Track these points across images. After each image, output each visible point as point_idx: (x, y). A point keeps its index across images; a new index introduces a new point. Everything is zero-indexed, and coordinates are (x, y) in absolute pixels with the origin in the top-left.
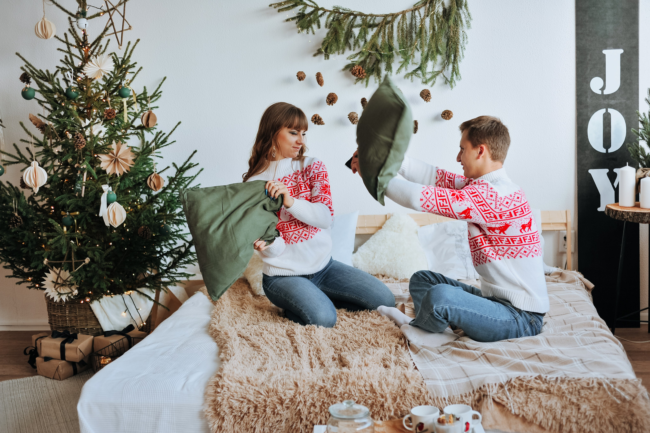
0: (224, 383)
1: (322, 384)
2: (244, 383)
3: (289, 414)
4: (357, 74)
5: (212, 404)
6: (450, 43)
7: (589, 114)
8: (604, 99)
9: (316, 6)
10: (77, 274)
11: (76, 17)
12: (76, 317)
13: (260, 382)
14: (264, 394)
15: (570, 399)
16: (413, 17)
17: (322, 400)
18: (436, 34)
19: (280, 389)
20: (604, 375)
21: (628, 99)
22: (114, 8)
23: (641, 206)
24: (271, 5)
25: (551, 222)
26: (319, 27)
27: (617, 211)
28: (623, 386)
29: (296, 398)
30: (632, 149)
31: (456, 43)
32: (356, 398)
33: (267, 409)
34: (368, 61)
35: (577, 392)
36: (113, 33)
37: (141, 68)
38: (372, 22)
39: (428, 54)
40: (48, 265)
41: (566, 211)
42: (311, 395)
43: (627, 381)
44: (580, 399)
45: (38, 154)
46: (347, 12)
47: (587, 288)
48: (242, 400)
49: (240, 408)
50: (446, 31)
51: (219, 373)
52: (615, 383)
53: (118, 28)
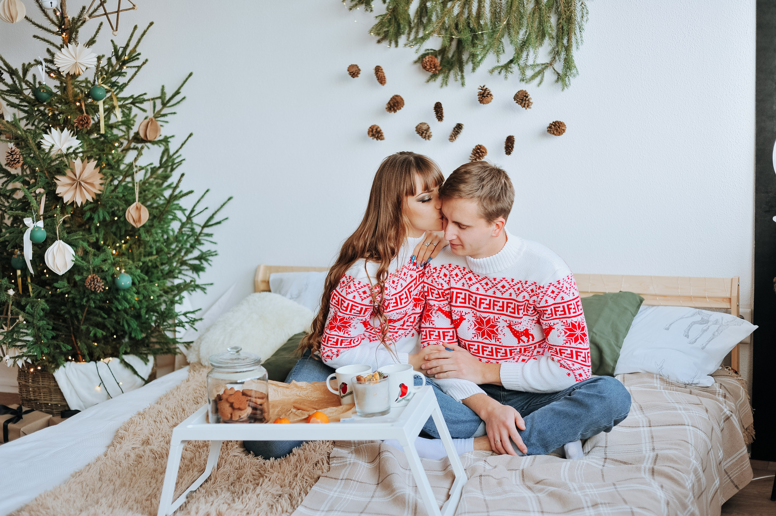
7: (775, 129)
10: (10, 334)
12: (39, 389)
25: (706, 295)
36: (104, 14)
37: (147, 60)
41: (732, 280)
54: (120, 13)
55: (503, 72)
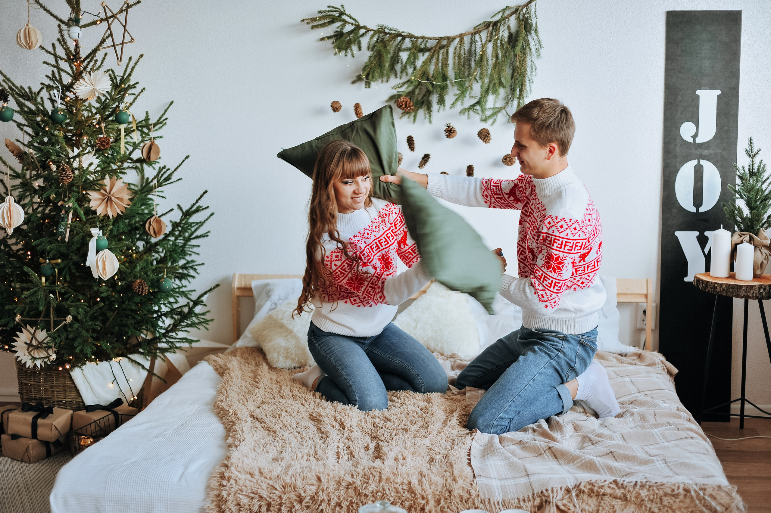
0: (230, 474)
1: (350, 480)
2: (256, 475)
4: (403, 106)
5: (215, 499)
6: (516, 74)
7: (678, 165)
8: (696, 149)
9: (357, 24)
10: (56, 335)
11: (68, 24)
12: (52, 387)
13: (275, 474)
14: (280, 490)
15: (650, 509)
16: (473, 42)
17: (350, 499)
18: (499, 63)
19: (299, 484)
20: (692, 480)
21: (724, 149)
22: (114, 16)
23: (737, 277)
24: (303, 21)
25: (628, 292)
26: (360, 48)
27: (708, 282)
28: (714, 494)
29: (319, 496)
30: (728, 209)
31: (523, 75)
32: (391, 498)
33: (283, 508)
34: (417, 91)
35: (658, 500)
36: (112, 46)
37: (144, 89)
38: (423, 46)
39: (489, 86)
40: (21, 323)
41: (647, 281)
42: (337, 493)
43: (719, 487)
44: (662, 508)
45: (15, 187)
46: (395, 32)
47: (670, 373)
48: (252, 495)
49: (250, 505)
50: (511, 60)
51: (226, 462)
52: (705, 490)
53: (118, 40)
54: (125, 45)
55: (467, 113)
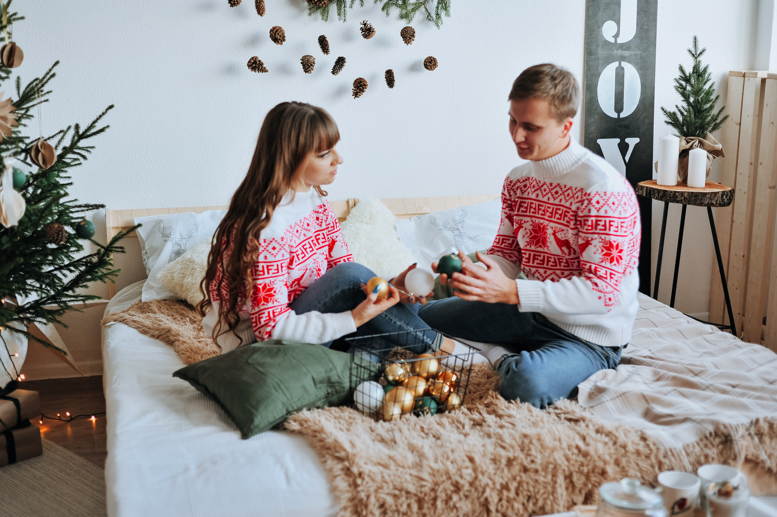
3: (470, 506)
7: (600, 68)
8: (617, 50)
21: (644, 50)
23: (689, 184)
